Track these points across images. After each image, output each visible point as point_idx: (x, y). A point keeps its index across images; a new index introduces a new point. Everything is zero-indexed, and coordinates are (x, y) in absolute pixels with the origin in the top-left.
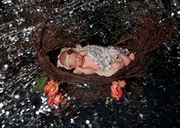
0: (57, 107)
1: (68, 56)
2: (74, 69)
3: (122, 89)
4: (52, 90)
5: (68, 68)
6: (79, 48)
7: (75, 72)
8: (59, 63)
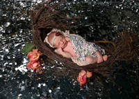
0: (32, 71)
1: (55, 37)
2: (56, 48)
3: (87, 78)
4: (33, 57)
5: (51, 46)
6: (67, 33)
7: (56, 51)
8: (46, 40)
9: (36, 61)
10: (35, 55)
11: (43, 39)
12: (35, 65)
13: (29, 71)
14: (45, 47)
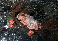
1: (21, 16)
3: (32, 34)
8: (17, 17)
9: (12, 25)
10: (12, 22)
11: (16, 16)
12: (12, 26)
13: (9, 28)
14: (16, 20)
